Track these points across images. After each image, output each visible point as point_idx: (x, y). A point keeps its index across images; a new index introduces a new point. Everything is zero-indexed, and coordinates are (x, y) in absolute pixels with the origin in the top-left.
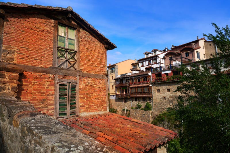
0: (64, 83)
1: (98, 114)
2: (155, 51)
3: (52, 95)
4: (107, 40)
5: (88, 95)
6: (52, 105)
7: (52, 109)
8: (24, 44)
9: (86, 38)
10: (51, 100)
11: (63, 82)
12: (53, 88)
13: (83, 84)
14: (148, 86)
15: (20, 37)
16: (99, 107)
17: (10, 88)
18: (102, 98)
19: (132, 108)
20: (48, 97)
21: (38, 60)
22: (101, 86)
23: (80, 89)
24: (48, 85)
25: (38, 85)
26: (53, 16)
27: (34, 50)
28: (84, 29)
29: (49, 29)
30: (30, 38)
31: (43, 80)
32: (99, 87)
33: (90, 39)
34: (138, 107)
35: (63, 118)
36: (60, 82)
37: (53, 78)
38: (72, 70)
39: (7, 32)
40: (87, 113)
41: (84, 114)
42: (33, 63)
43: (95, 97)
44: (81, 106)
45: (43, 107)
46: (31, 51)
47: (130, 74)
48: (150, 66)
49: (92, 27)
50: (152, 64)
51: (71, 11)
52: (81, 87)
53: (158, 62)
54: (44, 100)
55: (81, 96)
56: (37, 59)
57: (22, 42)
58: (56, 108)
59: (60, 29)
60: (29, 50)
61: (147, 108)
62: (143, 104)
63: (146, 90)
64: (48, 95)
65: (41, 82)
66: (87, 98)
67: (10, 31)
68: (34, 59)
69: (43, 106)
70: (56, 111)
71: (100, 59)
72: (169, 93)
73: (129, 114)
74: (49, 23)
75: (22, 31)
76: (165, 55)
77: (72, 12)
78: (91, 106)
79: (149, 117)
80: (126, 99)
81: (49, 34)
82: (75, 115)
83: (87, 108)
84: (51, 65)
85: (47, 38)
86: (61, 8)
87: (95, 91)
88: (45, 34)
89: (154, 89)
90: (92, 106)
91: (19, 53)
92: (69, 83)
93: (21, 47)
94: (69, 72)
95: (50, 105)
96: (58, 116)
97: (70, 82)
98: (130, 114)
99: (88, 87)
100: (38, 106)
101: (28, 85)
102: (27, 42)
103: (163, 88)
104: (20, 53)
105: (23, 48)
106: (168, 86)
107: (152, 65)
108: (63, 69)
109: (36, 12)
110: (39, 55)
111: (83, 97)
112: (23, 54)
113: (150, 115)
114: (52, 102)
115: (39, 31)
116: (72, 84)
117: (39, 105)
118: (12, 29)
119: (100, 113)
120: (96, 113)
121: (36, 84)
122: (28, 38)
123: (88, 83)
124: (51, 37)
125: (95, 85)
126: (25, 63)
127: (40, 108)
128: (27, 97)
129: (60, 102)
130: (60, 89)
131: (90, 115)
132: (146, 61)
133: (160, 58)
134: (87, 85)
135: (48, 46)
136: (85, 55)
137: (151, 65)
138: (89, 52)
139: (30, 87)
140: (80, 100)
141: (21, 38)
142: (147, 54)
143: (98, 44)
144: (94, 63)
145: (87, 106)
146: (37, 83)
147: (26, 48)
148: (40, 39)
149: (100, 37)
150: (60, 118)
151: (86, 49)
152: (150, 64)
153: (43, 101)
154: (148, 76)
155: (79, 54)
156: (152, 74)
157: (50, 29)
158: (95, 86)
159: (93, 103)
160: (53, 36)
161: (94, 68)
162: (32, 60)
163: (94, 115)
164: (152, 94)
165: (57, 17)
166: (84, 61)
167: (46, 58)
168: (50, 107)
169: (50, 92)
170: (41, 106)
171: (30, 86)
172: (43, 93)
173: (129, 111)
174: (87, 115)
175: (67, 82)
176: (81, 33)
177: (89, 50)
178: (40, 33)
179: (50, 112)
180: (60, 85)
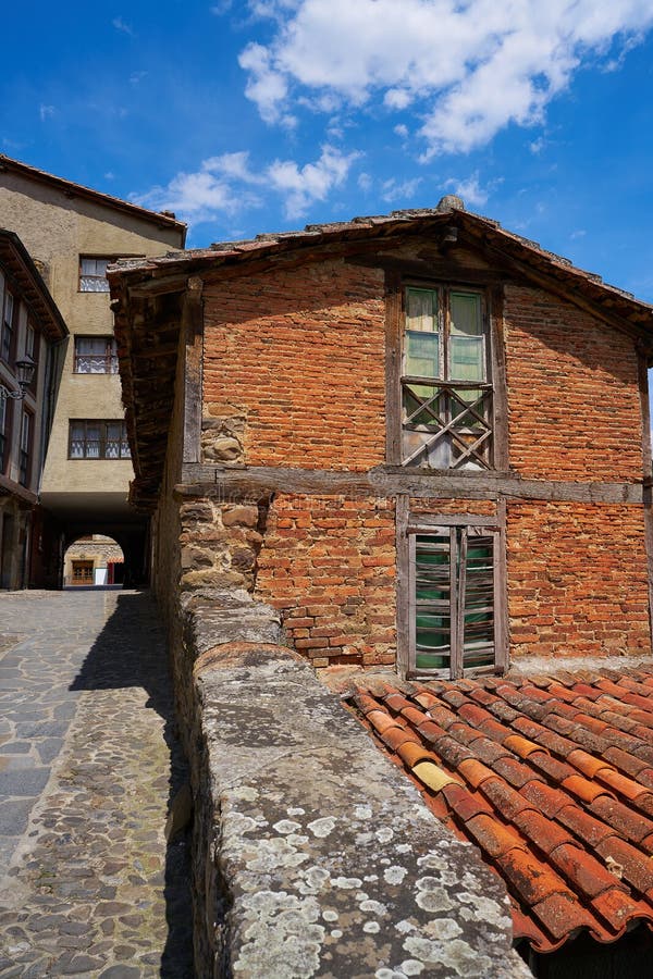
0: (436, 532)
1: (603, 671)
3: (387, 581)
5: (551, 584)
6: (386, 621)
7: (385, 640)
8: (273, 390)
9: (537, 321)
10: (384, 601)
11: (434, 528)
12: (387, 553)
13: (527, 532)
15: (259, 365)
17: (229, 557)
18: (623, 593)
20: (372, 589)
21: (327, 443)
22: (618, 538)
23: (510, 554)
24: (371, 543)
25: (328, 542)
26: (381, 253)
27: (309, 405)
28: (522, 281)
29: (365, 312)
31: (350, 523)
32: (606, 544)
33: (554, 322)
35: (436, 675)
36: (419, 526)
37: (391, 514)
38: (472, 475)
39: (215, 355)
40: (544, 659)
41: (533, 667)
42: (305, 460)
43: (587, 587)
44: (516, 630)
45: (350, 630)
46: (300, 410)
51: (455, 211)
52: (517, 546)
54: (353, 601)
55: (518, 583)
56: (324, 442)
57: (268, 383)
58: (403, 636)
59: (416, 303)
60: (290, 409)
64: (368, 583)
65: (340, 532)
66: (546, 592)
67: (222, 348)
68: (313, 442)
69: (352, 624)
70: (406, 646)
71: (614, 409)
74: (367, 286)
75: (265, 342)
77: (460, 218)
78: (564, 629)
81: (366, 336)
82: (491, 667)
83: (544, 638)
84: (380, 459)
85: (360, 352)
86: (411, 211)
88: (348, 338)
90: (573, 628)
91: (255, 426)
92: (460, 528)
93: (265, 402)
94: (456, 483)
95: (378, 620)
96: (413, 668)
97: (464, 527)
99: (550, 545)
100: (332, 626)
101: (292, 544)
102: (284, 379)
104: (260, 427)
105: (270, 402)
108: (432, 473)
110: (330, 425)
111: (525, 587)
112: (271, 428)
114: (385, 610)
115: (326, 330)
116: (472, 533)
117: (336, 619)
118: (231, 338)
119: (614, 664)
120: (590, 664)
121: (321, 538)
122: (288, 365)
123: (547, 529)
124: (375, 343)
125: (587, 532)
126: (279, 459)
127: (338, 632)
128: (291, 590)
129: (420, 608)
130: (420, 554)
131: (559, 672)
134: (548, 537)
135: (365, 381)
139: (300, 550)
140: (516, 606)
141: (263, 368)
143: (600, 341)
144: (580, 433)
145: (548, 631)
146: (324, 533)
147: (280, 403)
148: (334, 358)
149: (609, 303)
150: (423, 675)
151: (538, 373)
153: (348, 607)
155: (505, 397)
157: (371, 311)
158: (584, 536)
159: (577, 617)
160: (383, 338)
161: (581, 454)
162: (302, 445)
163: (581, 673)
165: (396, 256)
166: (529, 427)
167: (359, 431)
168: (379, 630)
169: (378, 570)
170: (341, 626)
171: (300, 546)
172: (351, 573)
174: (547, 668)
175: (451, 526)
176: (509, 302)
177: (553, 374)
178: (333, 335)
179: (380, 648)
180: (419, 539)
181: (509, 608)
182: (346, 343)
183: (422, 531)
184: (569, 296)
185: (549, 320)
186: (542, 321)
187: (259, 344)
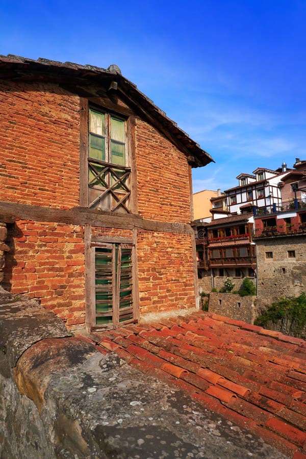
0: (105, 246)
1: (179, 317)
2: (261, 172)
3: (80, 274)
4: (194, 143)
5: (155, 272)
6: (80, 297)
7: (80, 309)
8: (15, 154)
9: (150, 140)
10: (79, 286)
11: (104, 244)
12: (81, 257)
13: (146, 247)
14: (248, 246)
15: (7, 136)
16: (181, 299)
18: (185, 277)
19: (214, 290)
20: (72, 279)
21: (47, 190)
22: (182, 251)
23: (140, 259)
24: (72, 252)
25: (47, 251)
26: (78, 86)
27: (37, 166)
28: (144, 118)
29: (69, 118)
30: (28, 138)
31: (60, 240)
32: (178, 253)
33: (156, 142)
34: (228, 288)
35: (106, 327)
36: (97, 243)
37: (81, 235)
38: (120, 216)
40: (154, 314)
41: (149, 318)
42: (35, 200)
43: (171, 275)
44: (142, 299)
45: (60, 305)
46: (32, 169)
47: (209, 221)
48: (251, 202)
49: (162, 113)
50: (254, 198)
51: (118, 74)
52: (142, 254)
53: (267, 195)
54: (63, 287)
55: (142, 274)
56: (45, 190)
57: (12, 149)
58: (88, 306)
59: (94, 118)
60: (26, 167)
61: (246, 290)
62: (237, 283)
63: (243, 253)
64: (71, 275)
65: (55, 244)
66: (155, 278)
68: (40, 189)
69: (61, 301)
70: (89, 313)
71: (179, 188)
72: (292, 260)
73: (207, 302)
74: (70, 103)
75: (11, 123)
76: (282, 180)
77: (119, 78)
78: (162, 297)
79: (249, 309)
80: (201, 273)
81: (70, 130)
82: (131, 320)
83: (154, 302)
84: (76, 203)
85: (67, 139)
86: (96, 67)
87: (171, 262)
88: (60, 130)
89: (260, 250)
90: (166, 297)
91: (4, 175)
92: (117, 244)
93: (11, 161)
94: (115, 219)
95: (75, 298)
96: (94, 325)
97: (119, 244)
98: (210, 303)
99: (156, 255)
100: (49, 303)
101: (26, 252)
102: (22, 148)
103: (280, 249)
104: (7, 176)
105: (14, 162)
106: (290, 246)
107: (255, 202)
108: (103, 212)
109: (42, 77)
110: (50, 180)
111: (146, 276)
112: (14, 178)
113: (253, 305)
114: (80, 291)
115: (48, 123)
116: (123, 248)
117: (52, 299)
119: (183, 313)
120: (174, 314)
121: (43, 248)
122: (25, 140)
123: (155, 245)
124: (74, 136)
125: (171, 247)
126: (19, 198)
127: (53, 307)
128: (24, 281)
129: (98, 290)
130: (97, 259)
131: (162, 320)
132: (241, 193)
133: (272, 186)
134: (154, 250)
135: (69, 157)
136: (148, 179)
137: (253, 200)
138: (155, 172)
139: (31, 256)
140: (141, 285)
141: (10, 139)
142: (243, 177)
143: (174, 154)
144: (167, 198)
145: (156, 299)
146: (45, 245)
147: (20, 163)
148: (52, 141)
149: (179, 137)
150: (99, 328)
151: (150, 166)
152: (250, 199)
153: (59, 290)
154: (247, 224)
155: (135, 176)
156: (255, 219)
157: (73, 117)
158: (169, 250)
159: (168, 291)
160: (79, 134)
161: (168, 208)
162: (33, 191)
163: (171, 319)
164: (256, 262)
165: (86, 90)
166: (146, 192)
167: (66, 185)
168: (77, 303)
169: (75, 268)
170: (55, 302)
171: (31, 253)
172: (61, 270)
173: (208, 295)
174: (156, 318)
175: (113, 243)
176: (138, 128)
177: (156, 167)
178: (52, 127)
179: (77, 314)
180: (97, 250)
181: (139, 287)
182: (59, 132)
183: (99, 245)
184: (163, 130)
185: (154, 140)
186: (151, 140)
187: (7, 123)
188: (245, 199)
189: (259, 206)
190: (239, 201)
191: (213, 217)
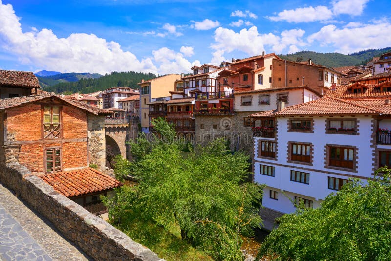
0: (50, 149)
3: (42, 158)
6: (41, 164)
9: (68, 112)
10: (41, 161)
12: (42, 153)
13: (66, 148)
16: (80, 163)
17: (14, 157)
18: (83, 156)
23: (63, 152)
24: (39, 152)
25: (31, 153)
27: (27, 130)
31: (35, 149)
32: (80, 149)
35: (50, 172)
37: (42, 147)
38: (56, 139)
40: (69, 168)
41: (67, 170)
42: (27, 139)
43: (76, 156)
44: (64, 164)
48: (198, 88)
50: (200, 86)
51: (54, 96)
52: (64, 150)
54: (36, 162)
55: (64, 157)
56: (30, 136)
57: (19, 127)
58: (45, 167)
60: (24, 131)
64: (38, 159)
65: (33, 151)
66: (69, 157)
68: (28, 136)
70: (45, 169)
71: (82, 126)
76: (219, 74)
78: (72, 163)
82: (60, 170)
84: (40, 138)
85: (36, 120)
88: (34, 117)
90: (74, 163)
92: (54, 148)
94: (54, 141)
96: (46, 172)
99: (70, 150)
101: (24, 153)
102: (22, 126)
104: (18, 134)
105: (20, 130)
106: (214, 121)
107: (200, 88)
108: (49, 139)
110: (31, 133)
111: (66, 157)
112: (20, 134)
114: (41, 163)
116: (57, 149)
117: (33, 165)
119: (81, 168)
120: (76, 168)
122: (23, 123)
123: (69, 147)
126: (22, 140)
127: (33, 167)
129: (47, 162)
130: (47, 153)
132: (193, 81)
133: (212, 79)
135: (37, 125)
139: (26, 154)
140: (64, 160)
141: (18, 124)
144: (76, 131)
145: (70, 164)
146: (30, 151)
147: (22, 130)
148: (32, 121)
150: (48, 173)
151: (69, 121)
152: (197, 85)
156: (196, 102)
158: (76, 148)
160: (40, 117)
161: (76, 134)
162: (26, 137)
163: (74, 170)
165: (43, 102)
166: (67, 130)
167: (36, 134)
168: (40, 166)
169: (40, 156)
172: (35, 157)
174: (69, 170)
176: (63, 109)
177: (71, 121)
179: (41, 169)
180: (47, 151)
181: (63, 161)
183: (48, 149)
188: (194, 86)
189: (203, 91)
190: (191, 86)
191: (171, 97)
